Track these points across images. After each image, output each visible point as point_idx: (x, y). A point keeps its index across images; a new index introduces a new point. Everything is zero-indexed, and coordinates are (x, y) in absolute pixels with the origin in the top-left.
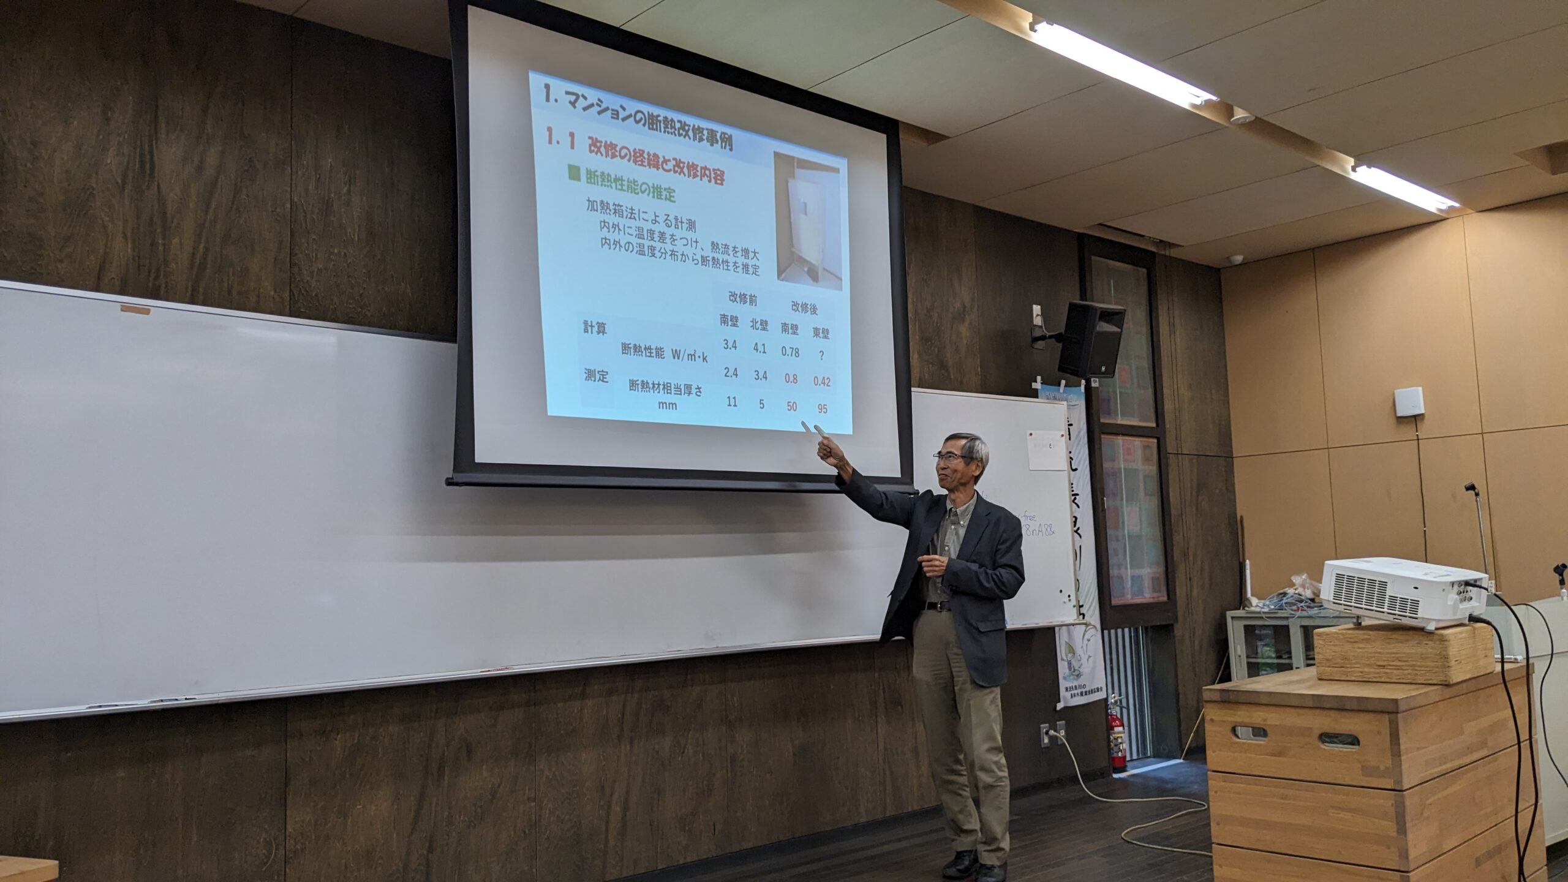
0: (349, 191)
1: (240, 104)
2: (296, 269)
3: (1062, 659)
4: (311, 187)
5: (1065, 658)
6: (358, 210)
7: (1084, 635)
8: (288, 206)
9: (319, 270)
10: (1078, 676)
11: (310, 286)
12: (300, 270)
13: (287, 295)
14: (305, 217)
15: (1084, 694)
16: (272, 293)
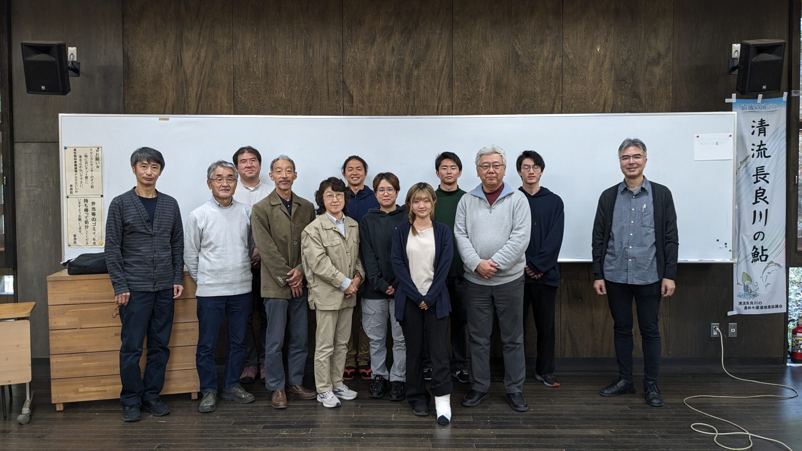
0: (257, 56)
1: (213, 29)
2: (235, 93)
3: (738, 284)
4: (241, 58)
5: (741, 283)
6: (261, 64)
7: (765, 269)
8: (232, 67)
9: (245, 92)
10: (754, 295)
11: (241, 100)
12: (237, 93)
13: (232, 105)
14: (239, 71)
15: (760, 308)
16: (227, 104)
